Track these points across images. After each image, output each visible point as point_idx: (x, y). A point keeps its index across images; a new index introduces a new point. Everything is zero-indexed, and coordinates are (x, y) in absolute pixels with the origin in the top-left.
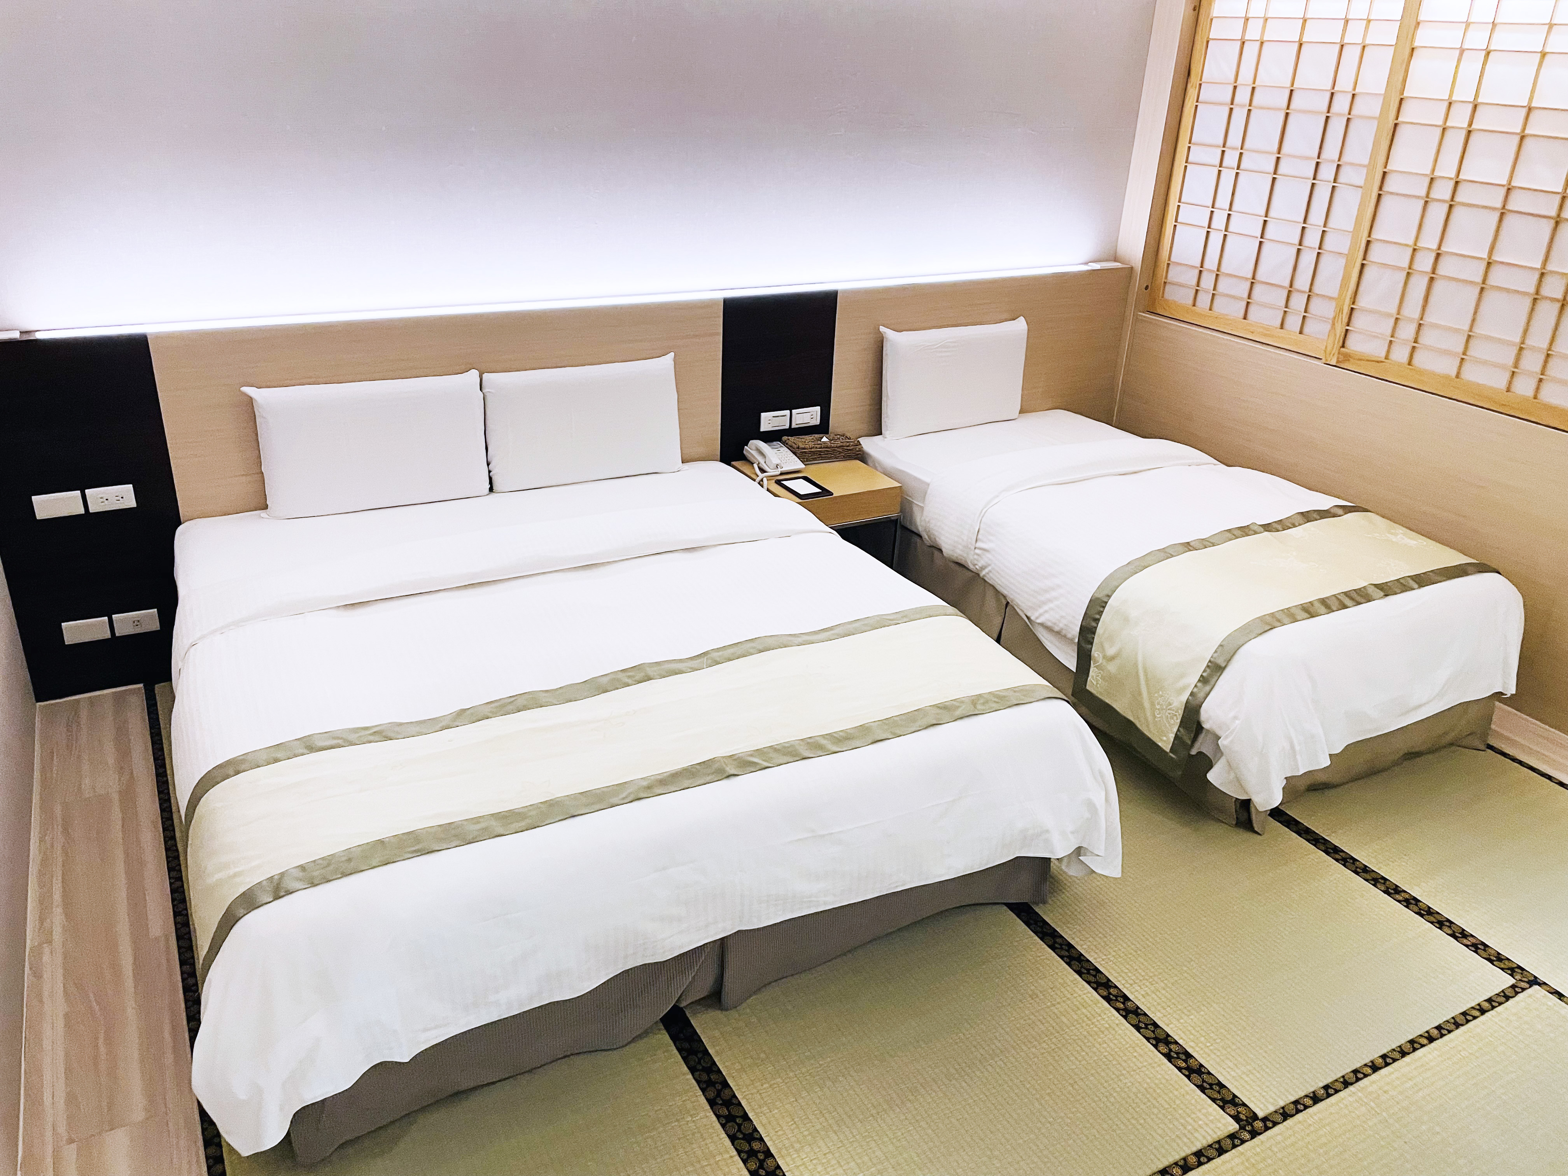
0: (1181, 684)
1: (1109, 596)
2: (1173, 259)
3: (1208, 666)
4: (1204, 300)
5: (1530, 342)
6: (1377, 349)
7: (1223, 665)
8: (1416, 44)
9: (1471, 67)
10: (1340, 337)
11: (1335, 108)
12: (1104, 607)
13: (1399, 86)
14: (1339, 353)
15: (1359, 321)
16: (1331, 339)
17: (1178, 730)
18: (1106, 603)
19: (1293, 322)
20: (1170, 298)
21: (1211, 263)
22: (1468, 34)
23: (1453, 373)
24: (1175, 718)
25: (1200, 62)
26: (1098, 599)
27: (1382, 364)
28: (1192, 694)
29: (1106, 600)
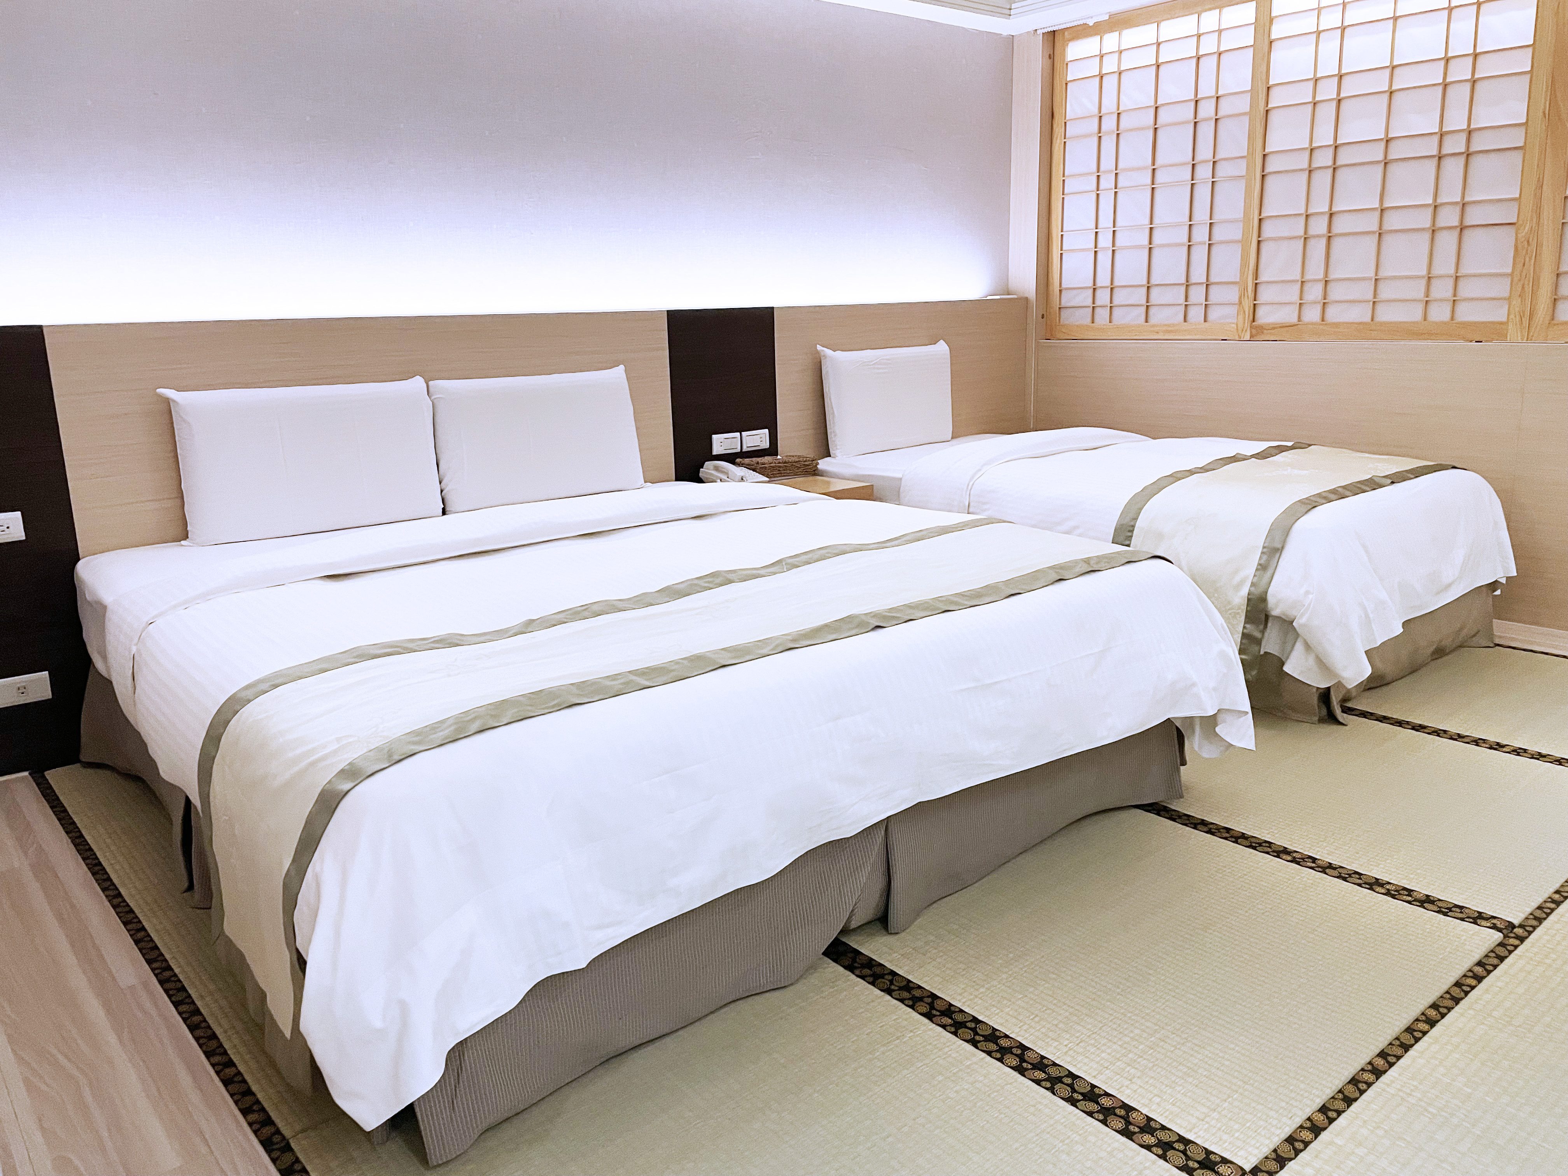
0: (1237, 579)
1: (1136, 519)
2: (1064, 286)
3: (1263, 553)
4: (1102, 315)
5: (1437, 271)
6: (1288, 315)
7: (1279, 546)
8: (1273, 37)
9: (1330, 46)
10: (1249, 311)
11: (1201, 114)
12: (1132, 531)
13: (1264, 77)
14: (1251, 327)
15: (1265, 295)
16: (1241, 317)
17: (1244, 627)
18: (1133, 526)
19: (1196, 314)
20: (1067, 322)
21: (1104, 279)
22: (1321, 18)
23: (1368, 319)
24: (1238, 616)
25: (1062, 105)
26: (1122, 525)
27: (1296, 327)
28: (1253, 584)
29: (1132, 523)
